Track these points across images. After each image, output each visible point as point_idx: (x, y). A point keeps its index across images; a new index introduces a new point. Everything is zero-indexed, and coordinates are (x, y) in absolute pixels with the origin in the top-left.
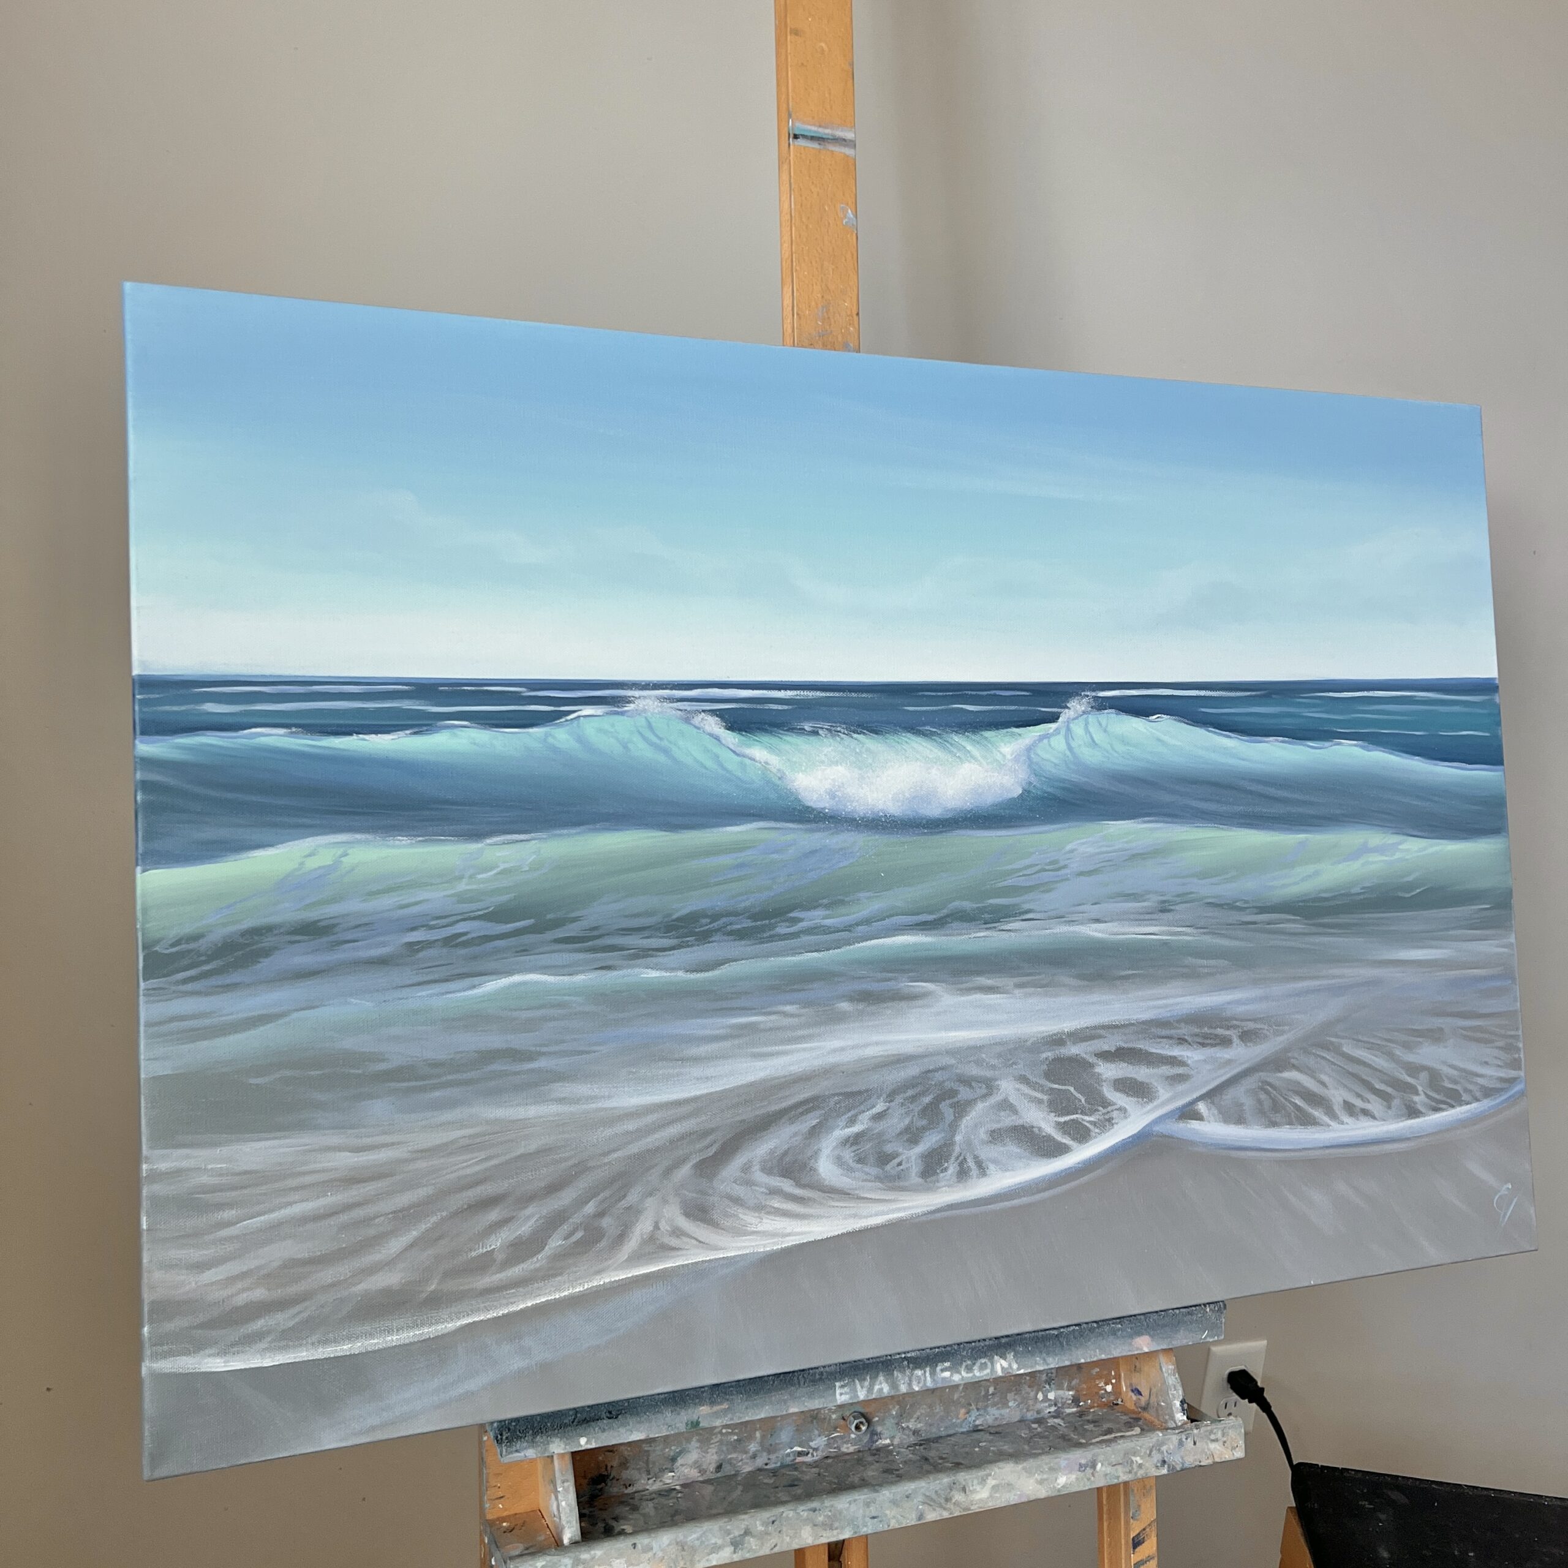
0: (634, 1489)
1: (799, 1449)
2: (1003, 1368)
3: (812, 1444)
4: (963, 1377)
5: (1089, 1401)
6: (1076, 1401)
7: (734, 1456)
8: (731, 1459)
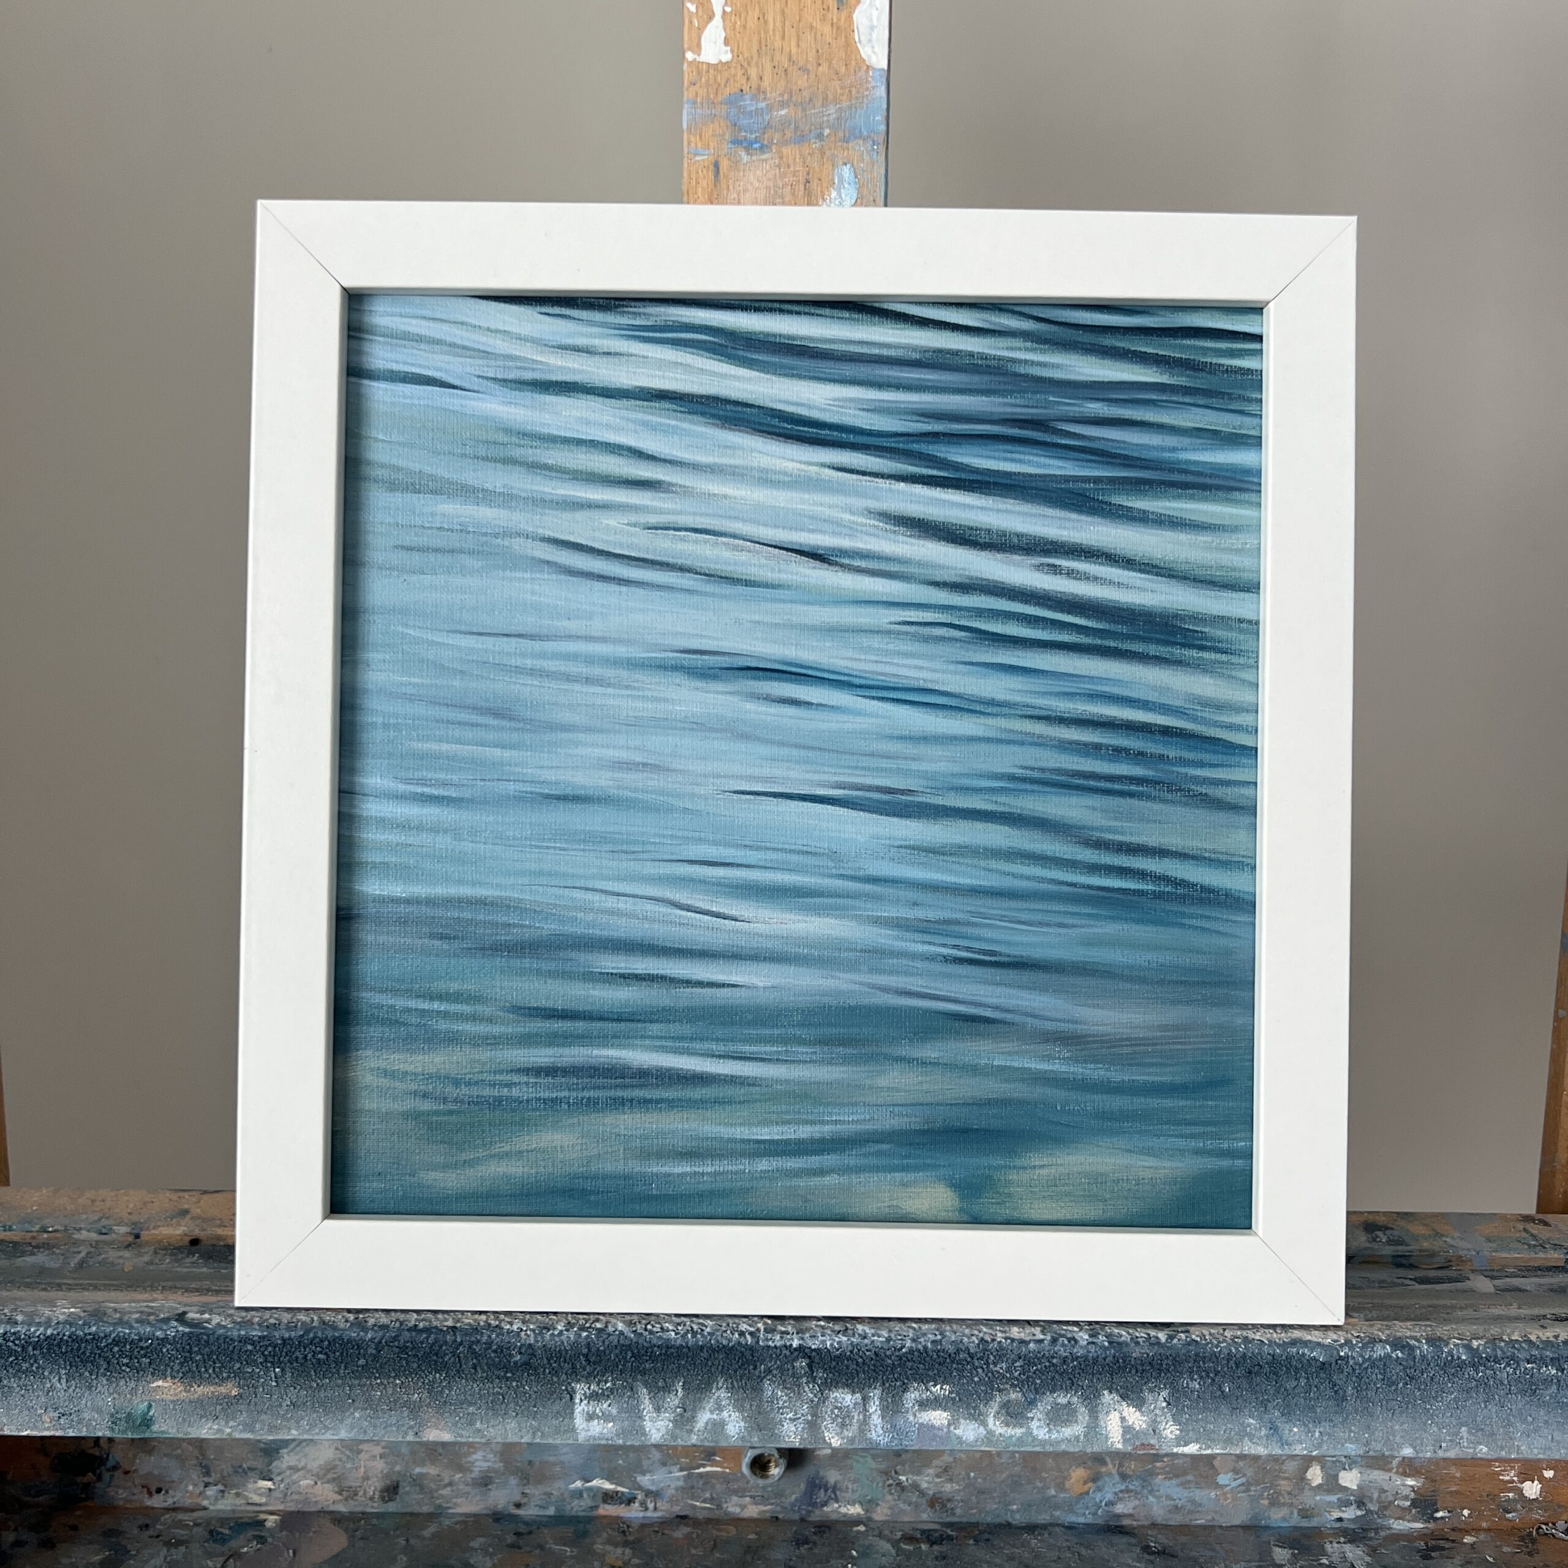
0: (170, 1501)
1: (608, 1486)
2: (1127, 1430)
3: (645, 1480)
4: (990, 1433)
5: (1466, 1512)
6: (1424, 1504)
7: (432, 1470)
8: (422, 1476)
